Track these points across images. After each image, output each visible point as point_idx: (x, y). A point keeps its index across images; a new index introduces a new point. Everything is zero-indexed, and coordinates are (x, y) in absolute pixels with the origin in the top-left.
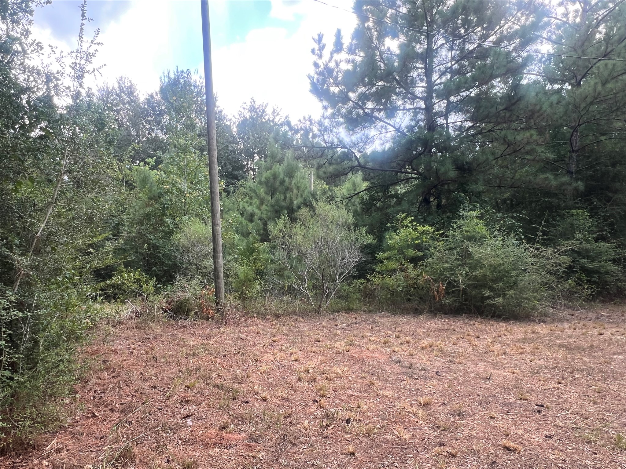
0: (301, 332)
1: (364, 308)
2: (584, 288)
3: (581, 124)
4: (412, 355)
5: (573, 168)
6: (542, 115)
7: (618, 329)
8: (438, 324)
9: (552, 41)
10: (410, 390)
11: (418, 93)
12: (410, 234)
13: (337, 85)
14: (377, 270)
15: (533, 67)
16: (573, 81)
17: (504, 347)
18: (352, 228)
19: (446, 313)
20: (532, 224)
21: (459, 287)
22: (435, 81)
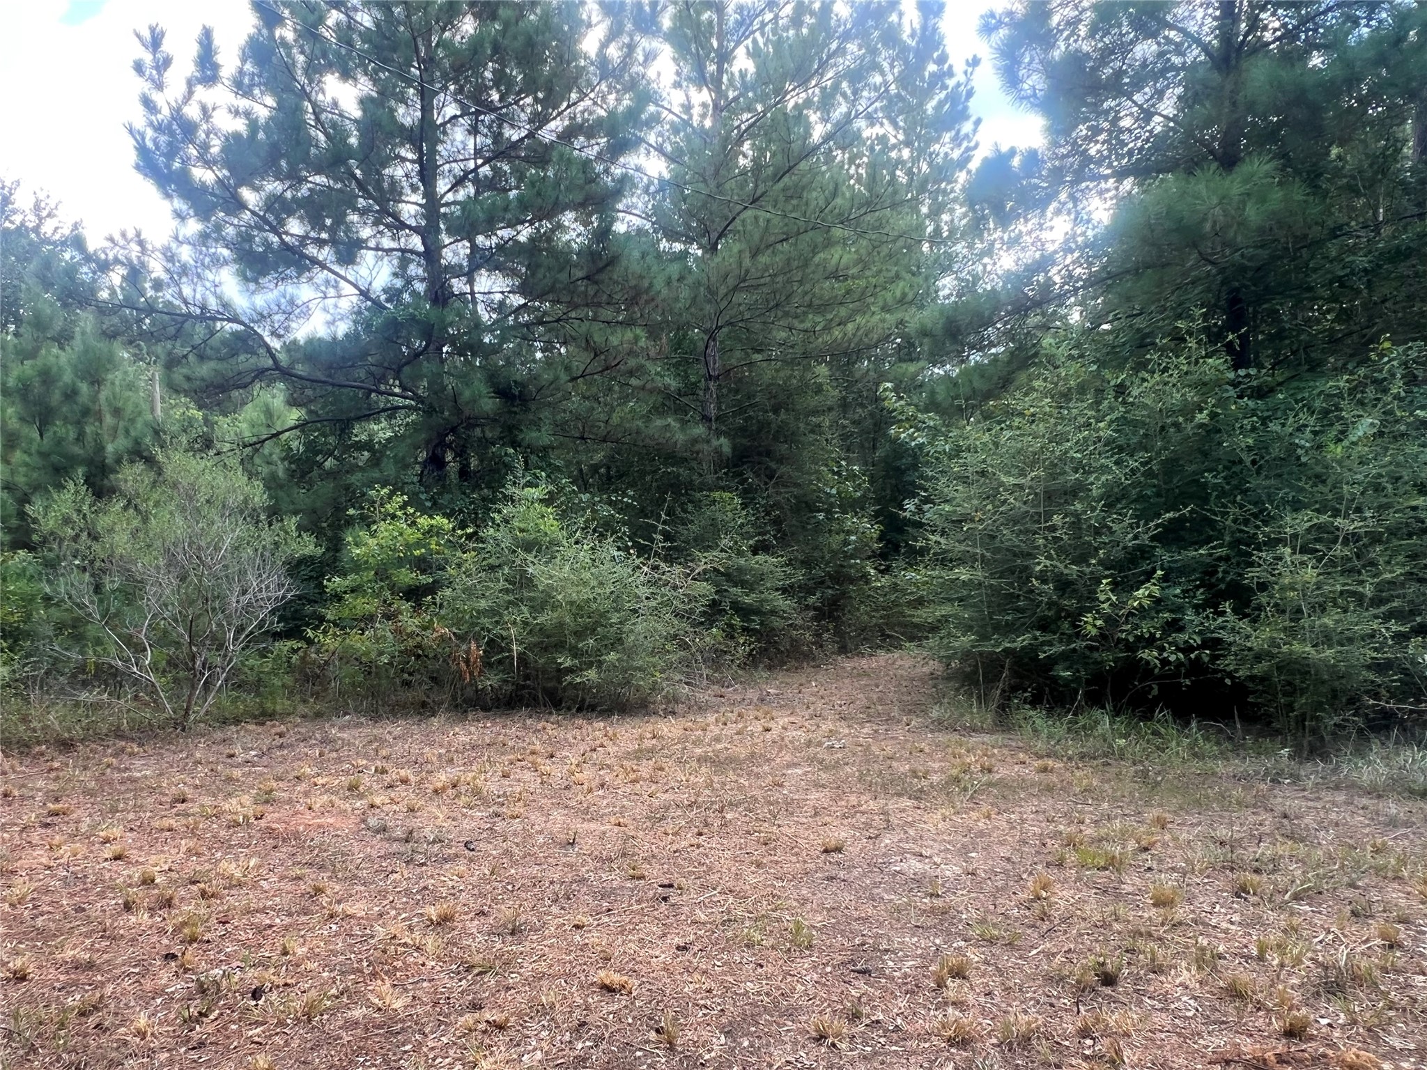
0: (133, 780)
1: (302, 709)
2: (738, 643)
3: (721, 327)
4: (412, 810)
5: (712, 410)
6: (653, 300)
7: (792, 719)
8: (470, 733)
9: (664, 154)
10: (408, 893)
11: (407, 215)
12: (401, 534)
13: (208, 164)
14: (328, 617)
15: (635, 200)
16: (704, 241)
17: (602, 772)
18: (263, 517)
19: (486, 709)
20: (646, 516)
21: (510, 650)
22: (443, 196)
